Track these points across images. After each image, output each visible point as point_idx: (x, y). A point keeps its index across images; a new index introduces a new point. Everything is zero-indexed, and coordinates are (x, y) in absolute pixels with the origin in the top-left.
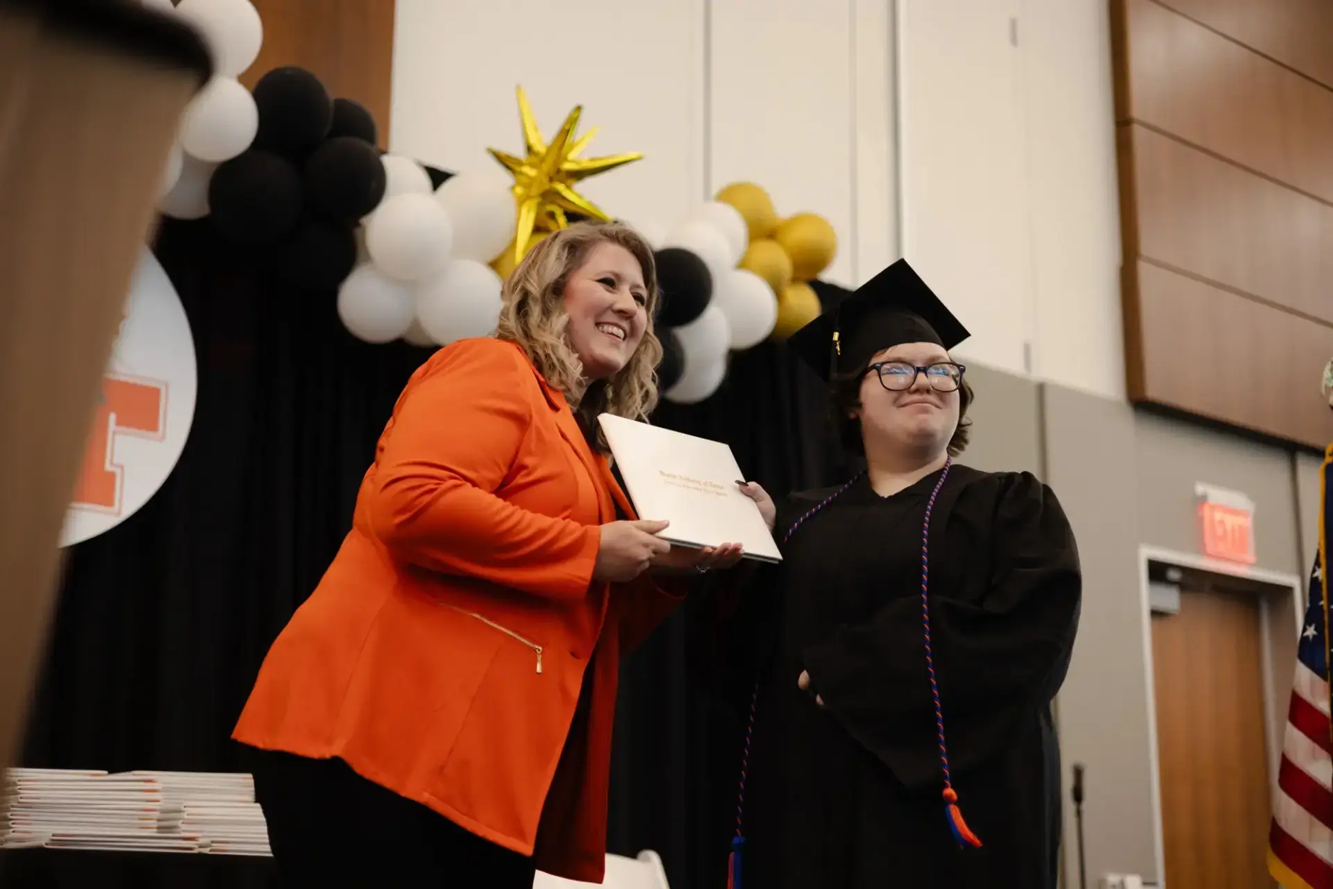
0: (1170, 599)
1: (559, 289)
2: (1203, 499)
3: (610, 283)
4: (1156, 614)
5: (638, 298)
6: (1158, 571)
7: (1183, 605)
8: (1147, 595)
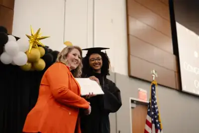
0: (134, 105)
1: (66, 55)
2: (139, 91)
3: (74, 55)
4: (132, 108)
5: (79, 57)
6: (132, 101)
7: (137, 106)
8: (131, 105)
